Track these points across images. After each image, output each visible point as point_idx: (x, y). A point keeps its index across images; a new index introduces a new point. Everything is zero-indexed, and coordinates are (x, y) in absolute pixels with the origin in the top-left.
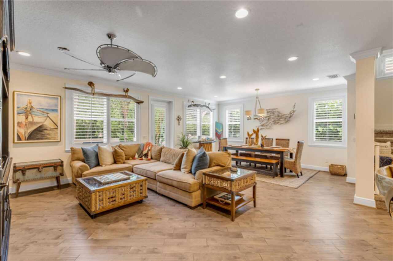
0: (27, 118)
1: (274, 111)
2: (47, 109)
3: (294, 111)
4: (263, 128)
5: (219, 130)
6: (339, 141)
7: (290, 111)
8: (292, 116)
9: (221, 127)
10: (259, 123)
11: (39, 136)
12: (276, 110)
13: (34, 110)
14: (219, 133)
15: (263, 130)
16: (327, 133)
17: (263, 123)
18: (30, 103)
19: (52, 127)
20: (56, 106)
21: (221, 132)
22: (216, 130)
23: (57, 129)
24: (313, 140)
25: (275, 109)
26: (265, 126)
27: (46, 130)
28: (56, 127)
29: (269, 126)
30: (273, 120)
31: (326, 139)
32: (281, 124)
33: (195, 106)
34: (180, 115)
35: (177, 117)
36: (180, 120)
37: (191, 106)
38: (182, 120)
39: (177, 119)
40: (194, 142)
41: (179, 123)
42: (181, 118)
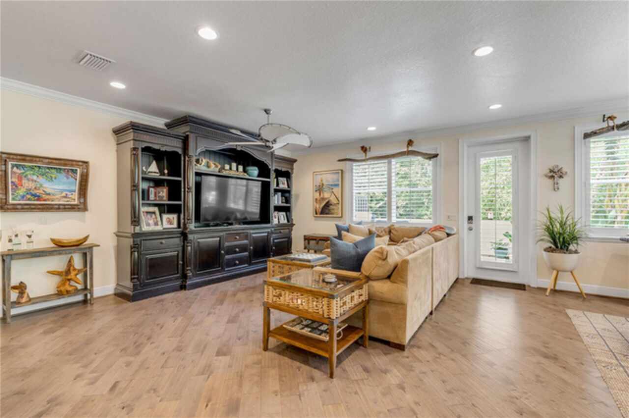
0: (320, 194)
2: (332, 185)
11: (327, 211)
13: (324, 187)
18: (322, 181)
19: (335, 202)
20: (338, 180)
23: (338, 204)
27: (331, 205)
28: (338, 202)
33: (623, 130)
34: (557, 164)
35: (548, 171)
36: (561, 177)
37: (598, 132)
38: (565, 178)
39: (546, 176)
40: (622, 240)
41: (556, 186)
42: (561, 172)
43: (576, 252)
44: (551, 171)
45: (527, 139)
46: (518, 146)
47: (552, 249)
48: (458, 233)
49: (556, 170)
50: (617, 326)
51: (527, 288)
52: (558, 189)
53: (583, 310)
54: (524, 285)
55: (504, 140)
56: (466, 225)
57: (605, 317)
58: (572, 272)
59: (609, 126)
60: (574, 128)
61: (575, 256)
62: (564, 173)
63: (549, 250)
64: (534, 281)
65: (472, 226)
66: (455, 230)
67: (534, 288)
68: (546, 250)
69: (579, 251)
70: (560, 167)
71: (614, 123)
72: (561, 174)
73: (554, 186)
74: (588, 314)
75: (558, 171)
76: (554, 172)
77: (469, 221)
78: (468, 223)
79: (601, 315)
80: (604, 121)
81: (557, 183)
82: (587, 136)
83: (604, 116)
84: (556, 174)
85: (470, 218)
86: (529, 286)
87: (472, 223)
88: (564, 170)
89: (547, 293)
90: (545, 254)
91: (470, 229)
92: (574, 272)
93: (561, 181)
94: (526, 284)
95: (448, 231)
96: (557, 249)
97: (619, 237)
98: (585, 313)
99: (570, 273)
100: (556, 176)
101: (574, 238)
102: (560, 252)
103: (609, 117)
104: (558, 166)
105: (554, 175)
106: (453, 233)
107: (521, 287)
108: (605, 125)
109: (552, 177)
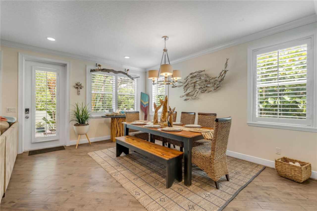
1: (201, 73)
3: (225, 72)
4: (188, 98)
5: (145, 102)
6: (299, 118)
7: (221, 71)
8: (223, 78)
9: (147, 99)
10: (184, 91)
12: (203, 73)
14: (145, 105)
15: (188, 101)
16: (279, 112)
17: (188, 91)
21: (146, 104)
22: (141, 103)
24: (254, 114)
25: (202, 71)
26: (190, 96)
29: (195, 95)
30: (199, 87)
31: (276, 114)
32: (209, 92)
33: (103, 72)
34: (79, 82)
35: (75, 85)
36: (81, 88)
37: (96, 70)
38: (83, 89)
39: (74, 87)
40: (102, 117)
41: (79, 92)
42: (81, 86)
43: (88, 124)
44: (77, 85)
45: (65, 65)
46: (60, 68)
47: (78, 124)
48: (17, 121)
49: (79, 84)
50: (107, 153)
51: (65, 147)
52: (80, 94)
53: (94, 151)
54: (63, 147)
55: (51, 62)
56: (24, 115)
57: (102, 151)
58: (86, 134)
59: (98, 69)
60: (86, 66)
61: (88, 126)
62: (82, 86)
63: (77, 125)
64: (68, 143)
65: (29, 115)
66: (16, 119)
67: (68, 146)
68: (75, 125)
69: (89, 124)
70: (80, 83)
71: (100, 68)
72: (81, 87)
73: (78, 93)
74: (97, 152)
75: (80, 85)
76: (78, 86)
77: (27, 112)
78: (26, 113)
79: (100, 151)
80: (96, 66)
81: (79, 91)
82: (92, 71)
83: (96, 64)
84: (79, 87)
85: (27, 110)
86: (65, 146)
87: (28, 113)
88: (82, 85)
89: (76, 148)
90: (75, 127)
91: (27, 118)
92: (87, 134)
93: (81, 90)
94: (64, 145)
95: (9, 121)
96: (80, 124)
97: (101, 116)
98: (95, 152)
99: (85, 135)
100: (79, 88)
101: (87, 118)
102: (82, 125)
103: (99, 65)
104: (79, 83)
105: (78, 87)
106: (14, 121)
107: (62, 148)
108: (97, 68)
109: (77, 88)
